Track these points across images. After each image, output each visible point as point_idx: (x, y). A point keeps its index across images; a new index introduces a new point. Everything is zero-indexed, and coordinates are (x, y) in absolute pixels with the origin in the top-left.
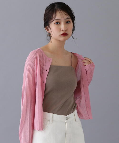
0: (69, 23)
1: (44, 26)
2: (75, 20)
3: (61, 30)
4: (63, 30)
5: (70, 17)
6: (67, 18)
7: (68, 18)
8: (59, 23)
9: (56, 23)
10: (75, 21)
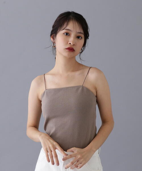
0: (80, 39)
1: (50, 34)
2: (88, 38)
3: (69, 43)
4: (70, 43)
5: (83, 32)
6: (79, 31)
7: (80, 33)
8: (68, 35)
9: (65, 34)
10: (88, 41)
